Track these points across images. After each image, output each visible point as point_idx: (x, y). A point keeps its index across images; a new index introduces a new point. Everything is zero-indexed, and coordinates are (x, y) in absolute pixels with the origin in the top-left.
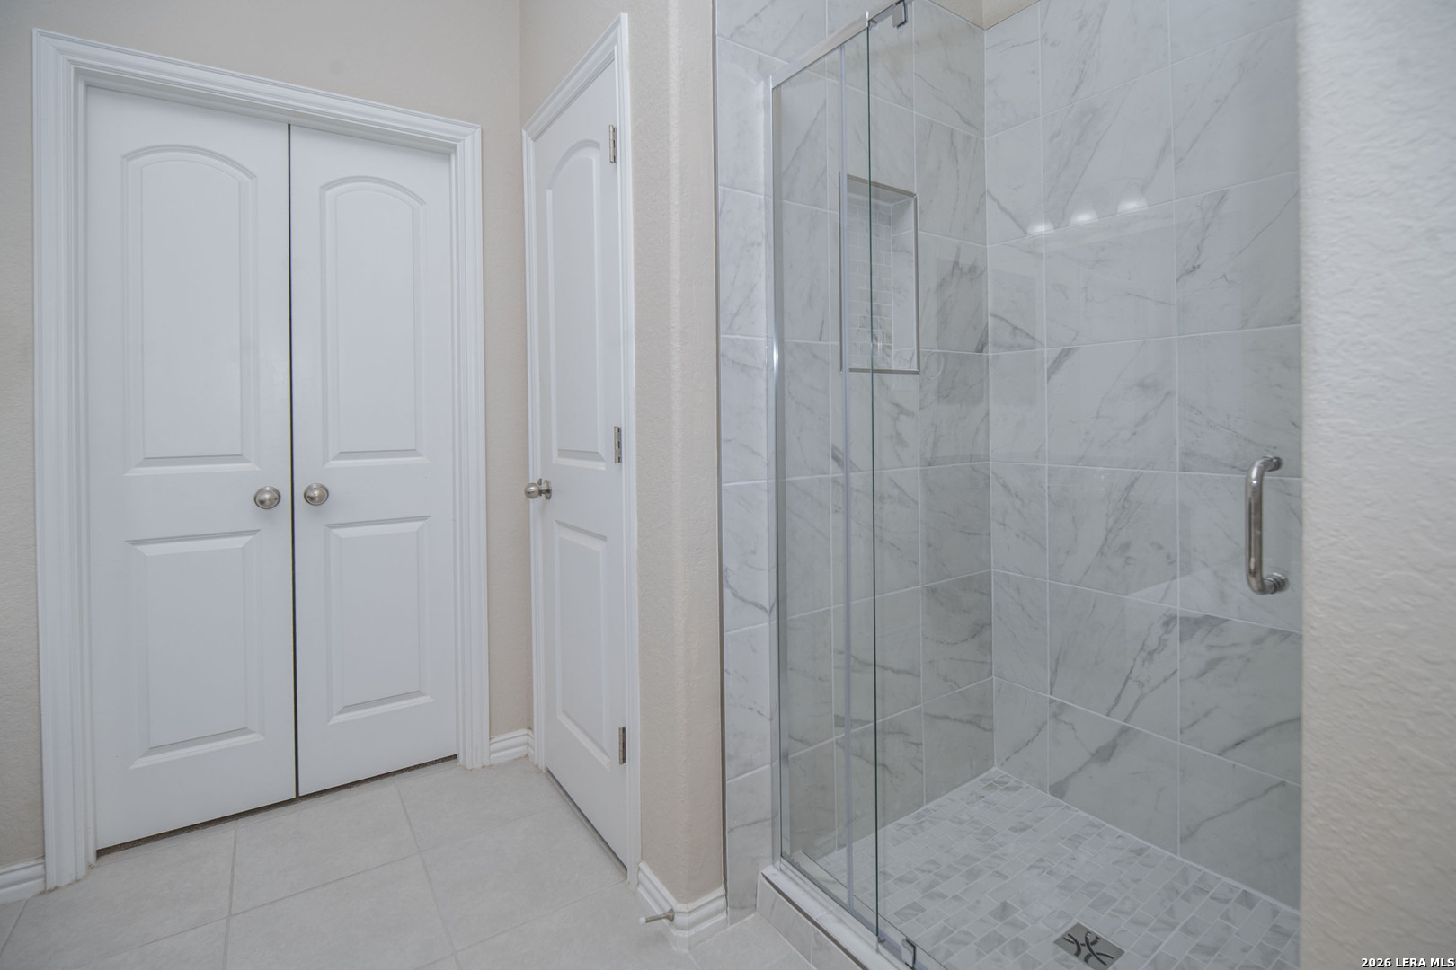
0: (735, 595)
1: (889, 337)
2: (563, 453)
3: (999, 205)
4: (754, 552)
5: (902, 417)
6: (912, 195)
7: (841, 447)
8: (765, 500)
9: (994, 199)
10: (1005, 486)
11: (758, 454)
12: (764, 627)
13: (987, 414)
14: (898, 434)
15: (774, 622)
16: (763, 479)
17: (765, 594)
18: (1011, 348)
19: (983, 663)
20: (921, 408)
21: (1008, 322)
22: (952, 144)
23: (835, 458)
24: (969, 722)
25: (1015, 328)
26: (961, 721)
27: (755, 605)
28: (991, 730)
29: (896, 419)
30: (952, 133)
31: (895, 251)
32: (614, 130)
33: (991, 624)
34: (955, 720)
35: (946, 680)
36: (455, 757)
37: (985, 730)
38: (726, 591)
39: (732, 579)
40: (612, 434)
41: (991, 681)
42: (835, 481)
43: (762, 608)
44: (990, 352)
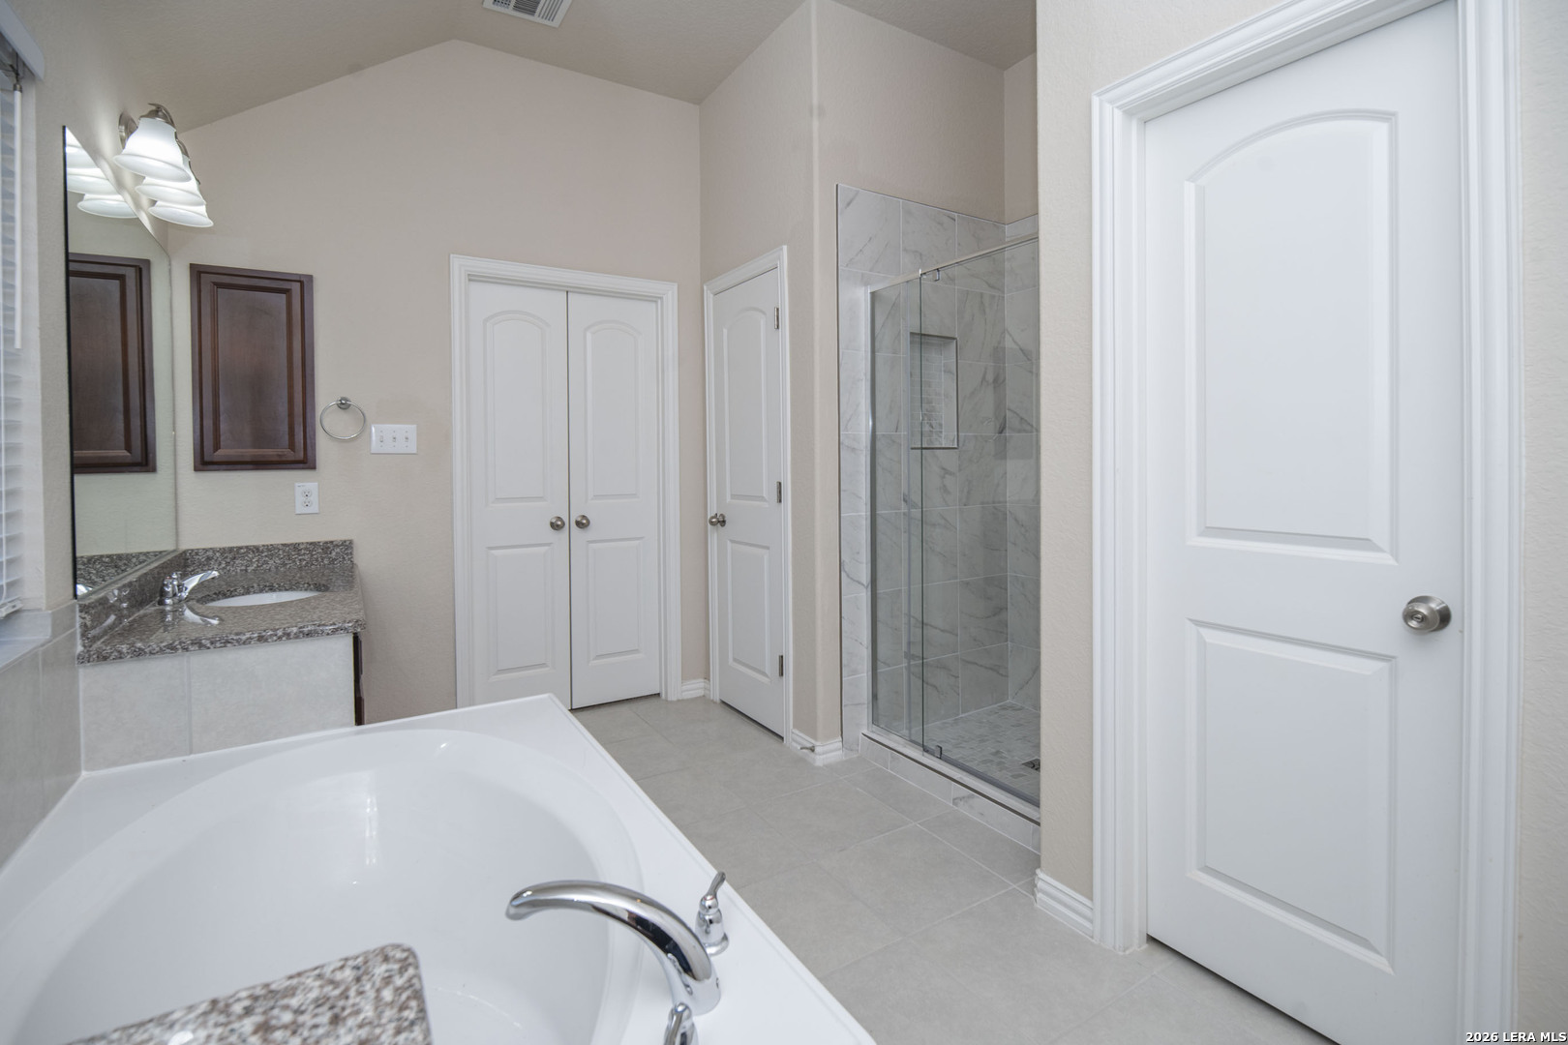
0: (848, 576)
1: (941, 425)
2: (733, 496)
3: (1013, 339)
4: (858, 553)
5: (947, 476)
6: (954, 339)
7: (907, 493)
8: (865, 524)
9: (1011, 335)
10: (1016, 520)
11: (860, 498)
12: (864, 596)
13: (1006, 473)
14: (944, 486)
15: (869, 593)
16: (864, 511)
17: (864, 575)
18: (1019, 431)
19: (1001, 632)
20: (960, 470)
21: (1018, 415)
22: (982, 303)
23: (905, 500)
24: (991, 669)
25: (1022, 419)
26: (986, 668)
27: (859, 583)
28: (1007, 676)
29: (944, 477)
30: (982, 295)
31: (945, 371)
32: (778, 309)
33: (1007, 609)
34: (981, 666)
35: (975, 640)
36: (659, 694)
37: (1002, 675)
38: (843, 573)
39: (846, 567)
40: (775, 486)
41: (1007, 645)
42: (904, 514)
43: (863, 585)
44: (1007, 433)
